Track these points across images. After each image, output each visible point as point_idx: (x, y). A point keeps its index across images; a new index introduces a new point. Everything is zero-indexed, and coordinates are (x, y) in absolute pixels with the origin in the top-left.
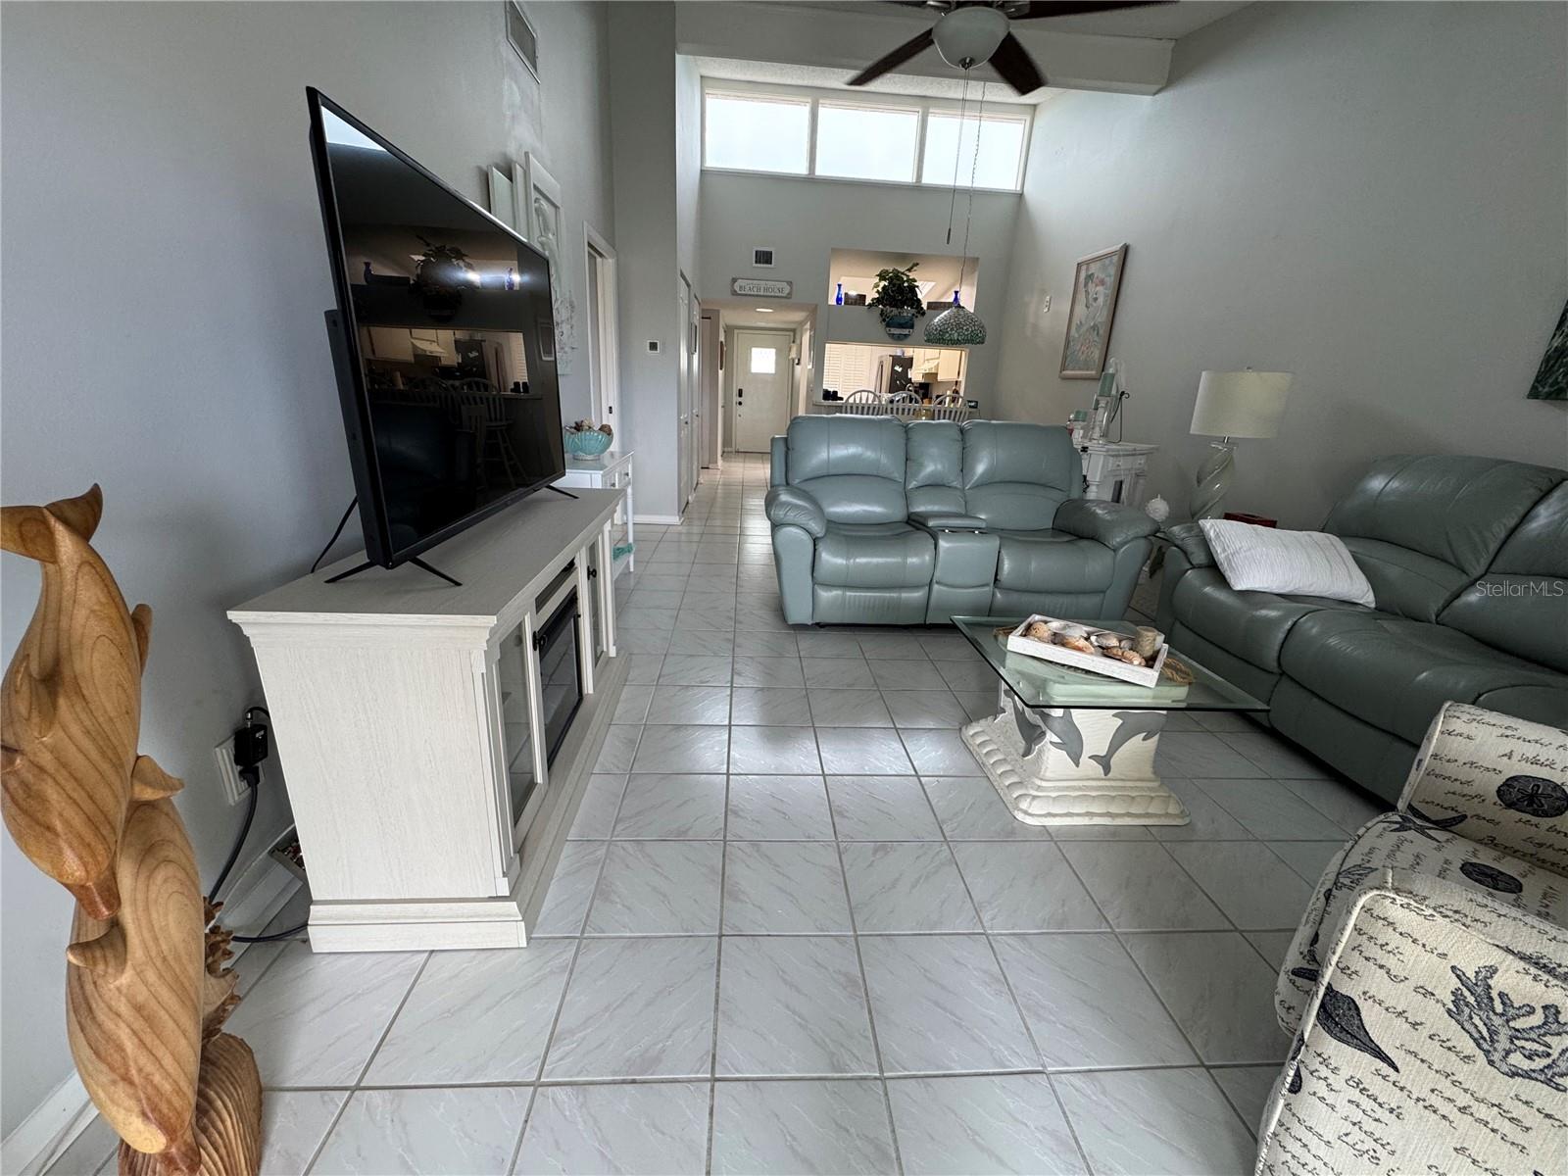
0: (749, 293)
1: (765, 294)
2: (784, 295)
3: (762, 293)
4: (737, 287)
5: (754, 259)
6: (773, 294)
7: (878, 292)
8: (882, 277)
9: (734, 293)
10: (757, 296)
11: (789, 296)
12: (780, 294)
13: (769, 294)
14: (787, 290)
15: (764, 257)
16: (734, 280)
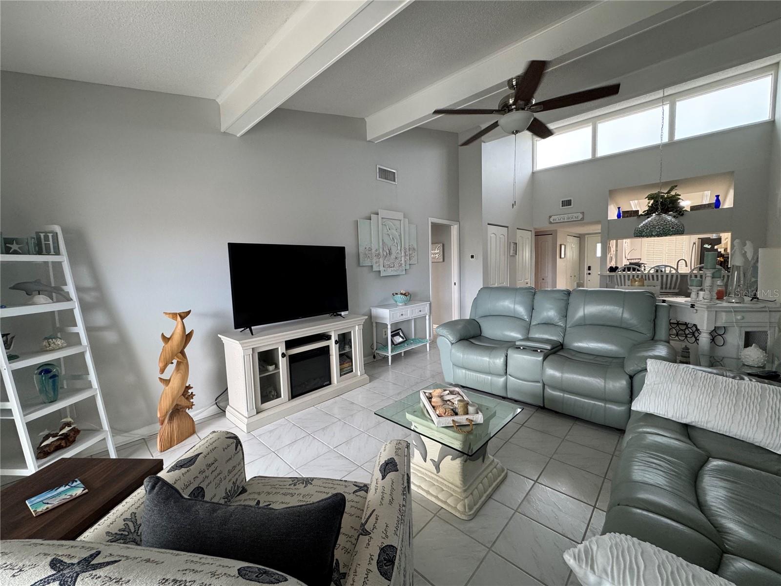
0: (558, 221)
1: (568, 220)
2: (579, 219)
3: (566, 220)
4: (551, 220)
5: (561, 205)
6: (572, 220)
7: (649, 206)
8: (650, 197)
9: (551, 223)
10: (564, 222)
11: (583, 219)
12: (577, 219)
13: (570, 220)
14: (581, 216)
15: (567, 203)
16: (550, 217)
